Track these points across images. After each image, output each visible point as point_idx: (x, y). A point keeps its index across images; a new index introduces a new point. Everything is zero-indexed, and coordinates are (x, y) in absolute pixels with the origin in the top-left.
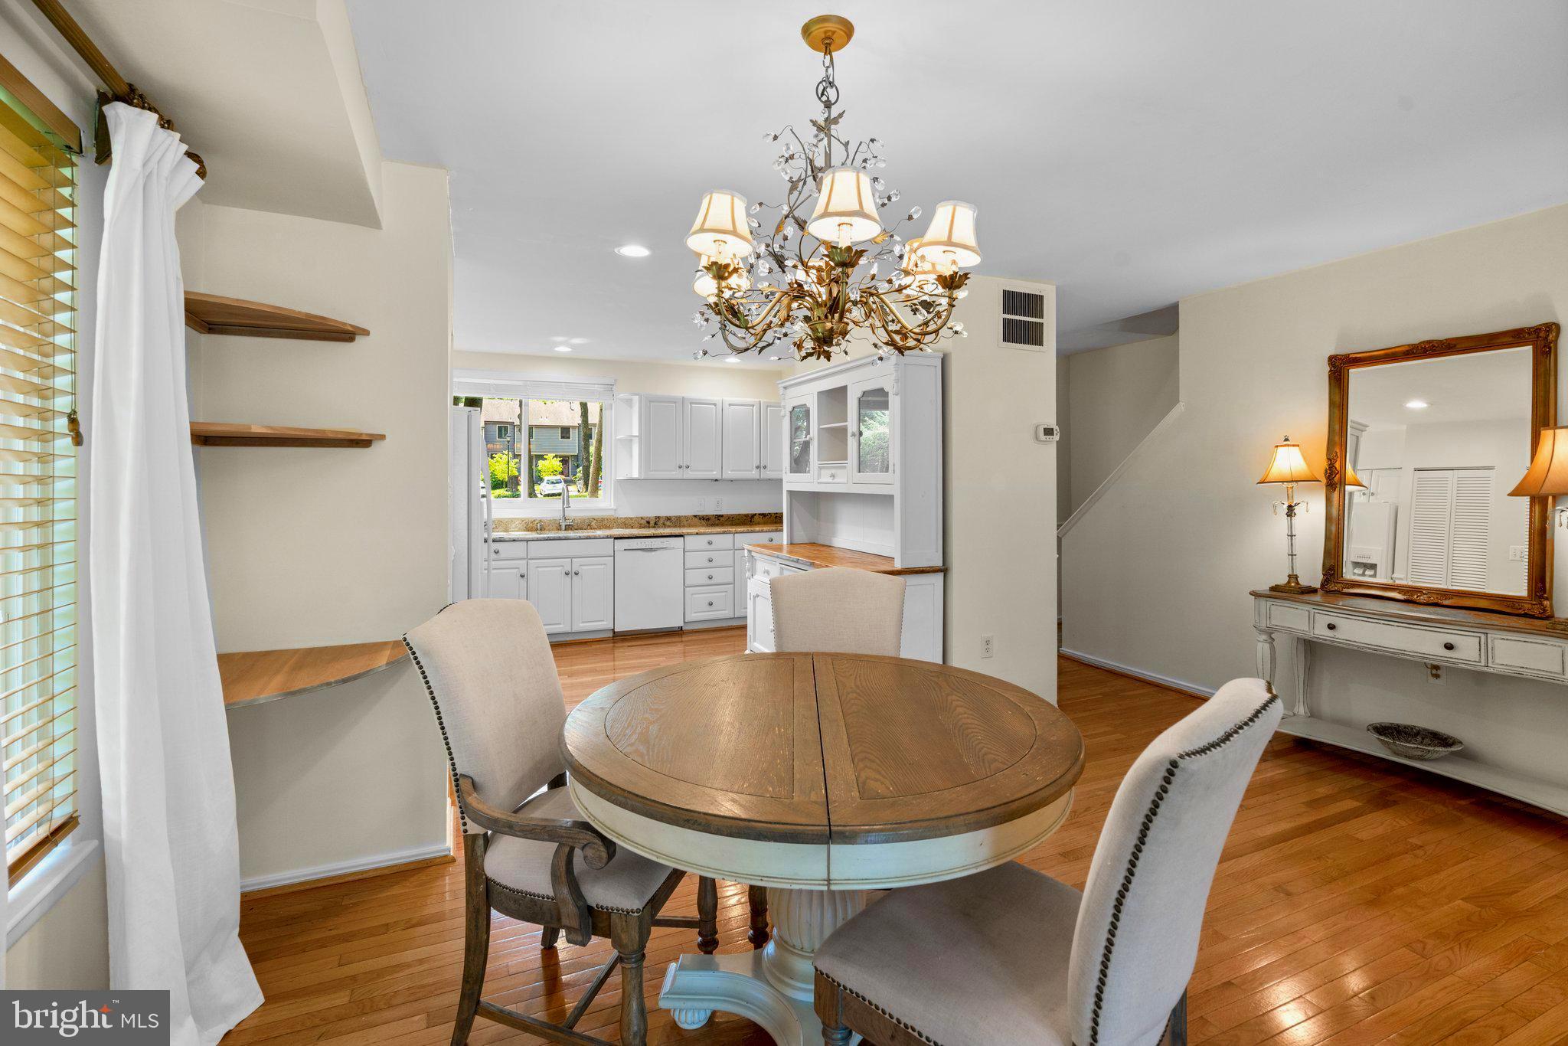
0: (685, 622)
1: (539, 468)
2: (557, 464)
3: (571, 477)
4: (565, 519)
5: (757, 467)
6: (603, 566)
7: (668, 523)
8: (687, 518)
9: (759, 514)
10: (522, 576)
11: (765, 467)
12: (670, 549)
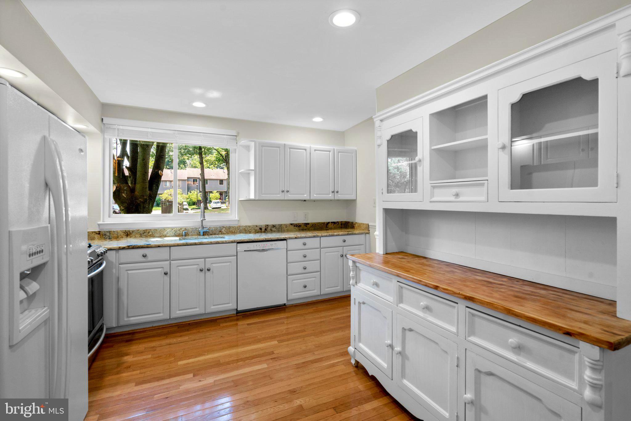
0: (287, 300)
1: (210, 197)
2: (218, 195)
3: (224, 201)
4: (203, 228)
5: (333, 192)
6: (228, 264)
7: (274, 229)
8: (286, 226)
9: (332, 222)
10: (166, 274)
11: (337, 192)
12: (278, 249)
